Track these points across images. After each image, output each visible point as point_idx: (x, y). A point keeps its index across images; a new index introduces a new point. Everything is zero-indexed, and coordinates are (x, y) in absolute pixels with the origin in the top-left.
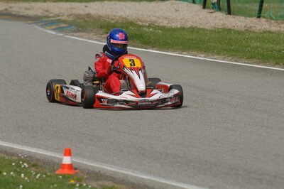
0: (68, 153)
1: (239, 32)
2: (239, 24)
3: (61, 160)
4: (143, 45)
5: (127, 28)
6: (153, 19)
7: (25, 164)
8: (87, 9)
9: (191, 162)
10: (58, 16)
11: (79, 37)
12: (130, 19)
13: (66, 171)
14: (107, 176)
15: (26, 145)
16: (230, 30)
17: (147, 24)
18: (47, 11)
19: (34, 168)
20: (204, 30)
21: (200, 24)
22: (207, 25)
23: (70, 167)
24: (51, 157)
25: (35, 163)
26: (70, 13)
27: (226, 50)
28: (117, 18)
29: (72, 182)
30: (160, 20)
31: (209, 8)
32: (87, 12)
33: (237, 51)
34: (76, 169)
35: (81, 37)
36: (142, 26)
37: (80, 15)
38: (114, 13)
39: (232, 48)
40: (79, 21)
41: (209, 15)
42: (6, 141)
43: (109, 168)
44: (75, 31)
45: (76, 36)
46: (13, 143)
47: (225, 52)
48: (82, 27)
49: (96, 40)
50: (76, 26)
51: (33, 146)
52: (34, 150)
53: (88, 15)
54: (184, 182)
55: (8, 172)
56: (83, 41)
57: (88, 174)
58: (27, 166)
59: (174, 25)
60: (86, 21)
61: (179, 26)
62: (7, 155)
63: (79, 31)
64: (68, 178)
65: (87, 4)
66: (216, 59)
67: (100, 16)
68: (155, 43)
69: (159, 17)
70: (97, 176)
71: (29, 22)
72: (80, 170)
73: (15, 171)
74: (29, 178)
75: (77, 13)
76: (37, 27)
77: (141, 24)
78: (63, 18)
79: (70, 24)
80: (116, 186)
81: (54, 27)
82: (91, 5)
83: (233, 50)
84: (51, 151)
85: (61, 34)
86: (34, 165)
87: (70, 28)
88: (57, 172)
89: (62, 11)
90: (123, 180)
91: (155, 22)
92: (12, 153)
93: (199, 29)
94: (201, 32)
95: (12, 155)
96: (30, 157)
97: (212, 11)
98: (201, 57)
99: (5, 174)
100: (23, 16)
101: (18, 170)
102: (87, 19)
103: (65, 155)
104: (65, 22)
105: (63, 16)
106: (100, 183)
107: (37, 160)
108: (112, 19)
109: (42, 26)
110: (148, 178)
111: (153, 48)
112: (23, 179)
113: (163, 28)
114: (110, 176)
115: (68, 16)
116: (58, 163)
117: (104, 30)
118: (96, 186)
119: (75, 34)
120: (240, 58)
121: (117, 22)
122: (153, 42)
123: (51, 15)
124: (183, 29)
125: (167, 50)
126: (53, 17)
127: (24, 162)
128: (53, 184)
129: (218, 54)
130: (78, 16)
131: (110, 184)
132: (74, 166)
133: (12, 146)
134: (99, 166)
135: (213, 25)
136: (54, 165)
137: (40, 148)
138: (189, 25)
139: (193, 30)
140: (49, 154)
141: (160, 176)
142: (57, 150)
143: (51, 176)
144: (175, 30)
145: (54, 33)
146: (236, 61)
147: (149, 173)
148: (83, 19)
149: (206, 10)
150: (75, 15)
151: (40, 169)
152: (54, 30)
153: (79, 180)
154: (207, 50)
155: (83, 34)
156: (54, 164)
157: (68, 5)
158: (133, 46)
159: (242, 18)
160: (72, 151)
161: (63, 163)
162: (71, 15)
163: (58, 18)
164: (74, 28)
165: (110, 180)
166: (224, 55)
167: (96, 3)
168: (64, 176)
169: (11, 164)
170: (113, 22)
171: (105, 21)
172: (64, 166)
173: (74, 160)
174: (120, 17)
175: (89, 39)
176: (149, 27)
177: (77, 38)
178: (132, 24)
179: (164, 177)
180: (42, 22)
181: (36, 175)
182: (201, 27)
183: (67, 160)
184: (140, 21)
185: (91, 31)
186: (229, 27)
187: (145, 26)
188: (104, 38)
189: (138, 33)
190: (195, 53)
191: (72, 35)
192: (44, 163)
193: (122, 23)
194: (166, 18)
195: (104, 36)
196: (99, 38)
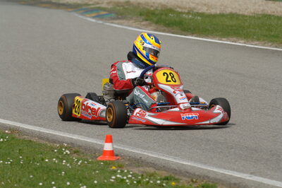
0: (109, 139)
1: (279, 18)
2: (279, 9)
3: (103, 146)
4: (183, 32)
5: (166, 15)
6: (192, 5)
7: (67, 151)
9: (232, 148)
10: (98, 3)
11: (118, 24)
12: (169, 6)
13: (107, 158)
14: (148, 163)
15: (68, 132)
16: (270, 16)
17: (186, 11)
19: (75, 155)
20: (243, 16)
21: (240, 10)
22: (247, 11)
23: (112, 153)
24: (93, 143)
25: (77, 149)
27: (266, 36)
28: (157, 5)
29: (114, 168)
30: (199, 7)
33: (277, 37)
34: (117, 155)
35: (121, 24)
36: (181, 13)
37: (120, 3)
39: (273, 33)
40: (118, 8)
42: (48, 128)
43: (150, 155)
44: (114, 19)
45: (115, 23)
46: (55, 130)
47: (265, 38)
48: (122, 14)
49: (136, 27)
50: (117, 13)
51: (75, 133)
52: (75, 137)
53: (127, 2)
54: (225, 168)
55: (50, 159)
56: (123, 29)
57: (129, 160)
58: (69, 153)
59: (213, 11)
61: (218, 12)
62: (49, 141)
63: (118, 18)
64: (110, 164)
66: (256, 45)
67: (139, 4)
68: (194, 29)
69: (198, 4)
70: (138, 163)
71: (70, 10)
72: (121, 156)
73: (57, 158)
74: (71, 164)
76: (77, 15)
77: (180, 10)
78: (103, 6)
79: (110, 11)
80: (157, 171)
81: (94, 15)
83: (273, 36)
84: (92, 137)
85: (101, 22)
86: (76, 152)
87: (109, 16)
88: (99, 159)
90: (164, 166)
91: (194, 8)
92: (54, 140)
93: (238, 15)
94: (240, 17)
95: (54, 142)
96: (72, 144)
98: (240, 43)
99: (47, 160)
100: (63, 5)
101: (60, 156)
102: (126, 7)
103: (106, 142)
104: (104, 9)
105: (102, 3)
106: (141, 169)
107: (79, 146)
108: (152, 6)
109: (82, 14)
110: (189, 164)
111: (192, 34)
112: (65, 165)
113: (202, 15)
114: (151, 163)
115: (108, 3)
116: (99, 150)
117: (143, 17)
118: (137, 172)
119: (115, 21)
120: (280, 44)
121: (156, 9)
122: (192, 28)
123: (91, 3)
124: (222, 15)
125: (207, 36)
126: (93, 5)
127: (66, 149)
128: (94, 170)
129: (258, 40)
130: (118, 4)
131: (151, 170)
132: (115, 152)
133: (54, 133)
134: (139, 152)
135: (252, 11)
136: (96, 152)
137: (81, 135)
138: (229, 11)
139: (232, 16)
140: (90, 140)
141: (200, 162)
142: (98, 137)
143: (92, 163)
144: (215, 16)
145: (93, 20)
146: (276, 47)
147: (191, 159)
148: (122, 6)
150: (115, 3)
151: (82, 155)
152: (93, 17)
153: (120, 167)
154: (247, 36)
155: (124, 21)
156: (96, 150)
158: (173, 33)
160: (113, 138)
161: (105, 149)
162: (110, 2)
163: (98, 6)
164: (113, 15)
165: (151, 166)
166: (264, 40)
168: (106, 163)
169: (53, 151)
170: (152, 9)
171: (144, 8)
172: (105, 153)
173: (115, 146)
174: (160, 4)
175: (129, 26)
176: (188, 13)
177: (117, 26)
178: (171, 11)
179: (205, 164)
180: (82, 9)
181: (78, 161)
182: (241, 13)
183: (108, 147)
184: (180, 8)
185: (131, 18)
186: (269, 13)
187: (184, 13)
188: (144, 25)
189: (177, 19)
190: (235, 39)
191: (112, 23)
192: (86, 149)
193: (162, 10)
194: (205, 5)
195: (144, 23)
196: (139, 26)
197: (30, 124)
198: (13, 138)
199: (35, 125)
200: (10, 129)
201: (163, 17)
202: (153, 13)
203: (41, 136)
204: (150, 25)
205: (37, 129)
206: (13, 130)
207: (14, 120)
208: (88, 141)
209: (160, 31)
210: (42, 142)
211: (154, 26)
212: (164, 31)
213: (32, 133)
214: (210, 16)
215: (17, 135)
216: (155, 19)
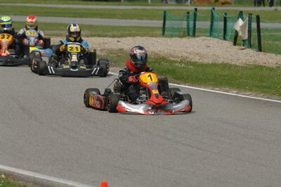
1: (271, 69)
2: (270, 60)
4: (176, 81)
5: (159, 63)
6: (185, 55)
8: (120, 44)
12: (162, 54)
15: (62, 178)
16: (261, 67)
17: (179, 60)
20: (236, 66)
21: (232, 60)
22: (239, 62)
26: (102, 47)
27: (258, 86)
28: (150, 53)
30: (192, 56)
31: (240, 45)
32: (120, 47)
33: (269, 87)
35: (115, 72)
36: (174, 61)
37: (113, 50)
39: (264, 84)
40: (112, 55)
41: (240, 52)
46: (50, 175)
47: (257, 89)
48: (115, 62)
51: (69, 179)
53: (120, 50)
56: (116, 76)
59: (205, 61)
60: (119, 56)
61: (210, 62)
63: (112, 65)
65: (119, 39)
66: (248, 95)
68: (187, 78)
69: (190, 53)
75: (110, 48)
77: (173, 59)
82: (123, 40)
83: (265, 86)
89: (94, 46)
91: (187, 57)
93: (231, 65)
94: (233, 68)
97: (243, 47)
98: (233, 93)
102: (120, 54)
111: (185, 83)
113: (195, 64)
120: (273, 95)
121: (149, 57)
122: (185, 77)
124: (214, 65)
125: (199, 85)
129: (250, 90)
130: (111, 51)
133: (49, 179)
135: (244, 62)
137: (76, 181)
138: (220, 61)
139: (225, 66)
140: (84, 186)
144: (207, 65)
146: (268, 98)
148: (115, 53)
149: (237, 47)
150: (108, 50)
154: (240, 87)
155: (116, 69)
157: (100, 40)
159: (273, 55)
162: (104, 50)
166: (256, 91)
167: (128, 38)
174: (152, 52)
176: (181, 62)
177: (111, 73)
178: (164, 59)
182: (233, 63)
186: (261, 64)
187: (177, 62)
189: (170, 68)
190: (227, 89)
193: (155, 58)
194: (197, 54)
197: (25, 169)
198: (8, 183)
200: (5, 174)
201: (157, 65)
203: (36, 182)
205: (31, 174)
206: (8, 175)
207: (9, 165)
213: (27, 179)
214: (202, 65)
215: (12, 181)
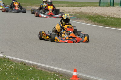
0: (75, 71)
3: (73, 74)
4: (106, 26)
5: (98, 18)
6: (109, 14)
7: (57, 75)
8: (81, 10)
10: (68, 12)
11: (78, 21)
12: (99, 14)
17: (107, 16)
18: (64, 11)
19: (61, 77)
23: (76, 77)
30: (112, 15)
32: (81, 11)
34: (79, 78)
36: (104, 17)
38: (92, 12)
40: (77, 15)
42: (49, 65)
44: (76, 19)
46: (52, 66)
48: (79, 17)
49: (85, 23)
50: (77, 17)
51: (60, 67)
52: (60, 69)
55: (50, 78)
58: (58, 76)
62: (49, 71)
63: (77, 19)
65: (81, 8)
67: (86, 13)
68: (111, 24)
69: (111, 13)
72: (80, 78)
73: (53, 78)
75: (76, 11)
79: (74, 16)
82: (82, 8)
86: (61, 76)
87: (74, 18)
88: (71, 79)
89: (70, 11)
92: (51, 70)
95: (52, 71)
96: (59, 72)
101: (54, 77)
102: (81, 14)
103: (74, 72)
105: (70, 12)
107: (62, 73)
108: (92, 14)
111: (110, 26)
113: (114, 18)
115: (73, 12)
116: (71, 75)
117: (88, 19)
121: (94, 15)
123: (66, 12)
125: (116, 27)
127: (57, 74)
130: (77, 13)
134: (88, 76)
137: (63, 68)
140: (67, 71)
142: (70, 69)
148: (79, 14)
150: (76, 12)
151: (63, 77)
155: (79, 20)
156: (69, 75)
157: (72, 8)
158: (101, 26)
160: (77, 70)
161: (73, 75)
162: (74, 12)
167: (84, 7)
169: (51, 75)
170: (92, 15)
171: (88, 15)
172: (73, 76)
173: (78, 74)
174: (95, 13)
175: (82, 22)
176: (108, 17)
177: (77, 22)
178: (100, 16)
183: (75, 74)
184: (104, 15)
185: (83, 19)
187: (106, 17)
188: (89, 22)
189: (103, 20)
191: (75, 21)
192: (65, 75)
193: (96, 16)
194: (115, 14)
195: (89, 21)
196: (86, 22)
197: (41, 63)
198: (34, 69)
199: (43, 64)
201: (97, 19)
202: (92, 17)
203: (46, 69)
204: (91, 22)
205: (44, 65)
206: (34, 65)
207: (34, 61)
208: (66, 71)
209: (95, 25)
210: (46, 71)
211: (93, 22)
212: (97, 25)
213: (42, 67)
215: (36, 68)
216: (93, 20)
